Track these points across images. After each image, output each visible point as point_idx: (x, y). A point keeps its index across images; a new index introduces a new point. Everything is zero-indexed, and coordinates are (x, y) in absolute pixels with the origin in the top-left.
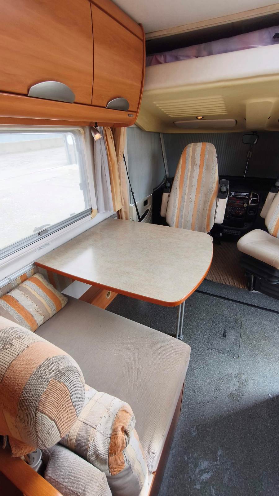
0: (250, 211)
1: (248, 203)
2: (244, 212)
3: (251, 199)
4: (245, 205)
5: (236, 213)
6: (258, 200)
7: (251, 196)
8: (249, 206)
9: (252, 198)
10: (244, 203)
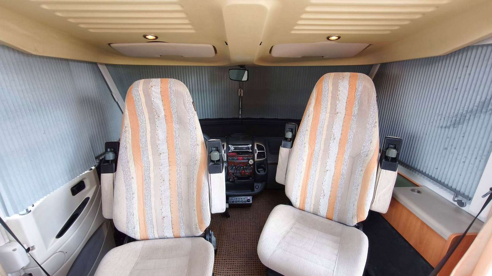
0: (259, 170)
1: (253, 159)
2: (251, 170)
3: (256, 153)
4: (251, 162)
5: (241, 174)
6: (264, 152)
7: (256, 148)
8: (256, 162)
9: (257, 151)
10: (249, 160)
